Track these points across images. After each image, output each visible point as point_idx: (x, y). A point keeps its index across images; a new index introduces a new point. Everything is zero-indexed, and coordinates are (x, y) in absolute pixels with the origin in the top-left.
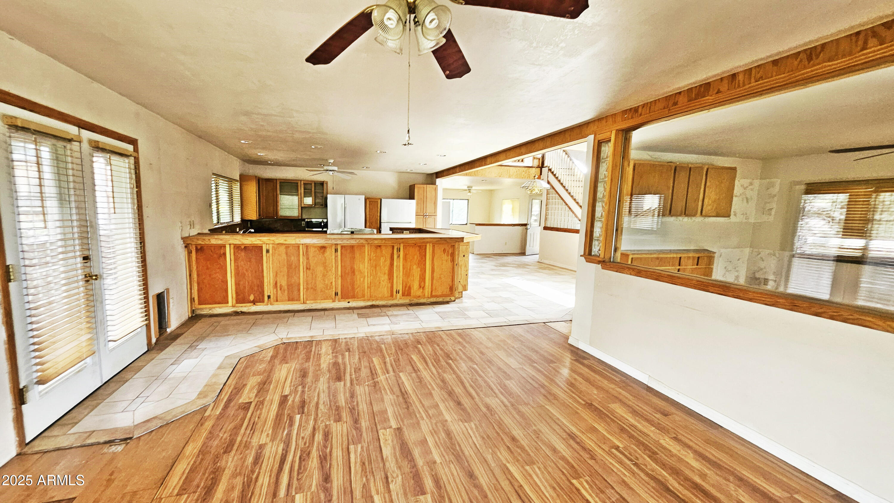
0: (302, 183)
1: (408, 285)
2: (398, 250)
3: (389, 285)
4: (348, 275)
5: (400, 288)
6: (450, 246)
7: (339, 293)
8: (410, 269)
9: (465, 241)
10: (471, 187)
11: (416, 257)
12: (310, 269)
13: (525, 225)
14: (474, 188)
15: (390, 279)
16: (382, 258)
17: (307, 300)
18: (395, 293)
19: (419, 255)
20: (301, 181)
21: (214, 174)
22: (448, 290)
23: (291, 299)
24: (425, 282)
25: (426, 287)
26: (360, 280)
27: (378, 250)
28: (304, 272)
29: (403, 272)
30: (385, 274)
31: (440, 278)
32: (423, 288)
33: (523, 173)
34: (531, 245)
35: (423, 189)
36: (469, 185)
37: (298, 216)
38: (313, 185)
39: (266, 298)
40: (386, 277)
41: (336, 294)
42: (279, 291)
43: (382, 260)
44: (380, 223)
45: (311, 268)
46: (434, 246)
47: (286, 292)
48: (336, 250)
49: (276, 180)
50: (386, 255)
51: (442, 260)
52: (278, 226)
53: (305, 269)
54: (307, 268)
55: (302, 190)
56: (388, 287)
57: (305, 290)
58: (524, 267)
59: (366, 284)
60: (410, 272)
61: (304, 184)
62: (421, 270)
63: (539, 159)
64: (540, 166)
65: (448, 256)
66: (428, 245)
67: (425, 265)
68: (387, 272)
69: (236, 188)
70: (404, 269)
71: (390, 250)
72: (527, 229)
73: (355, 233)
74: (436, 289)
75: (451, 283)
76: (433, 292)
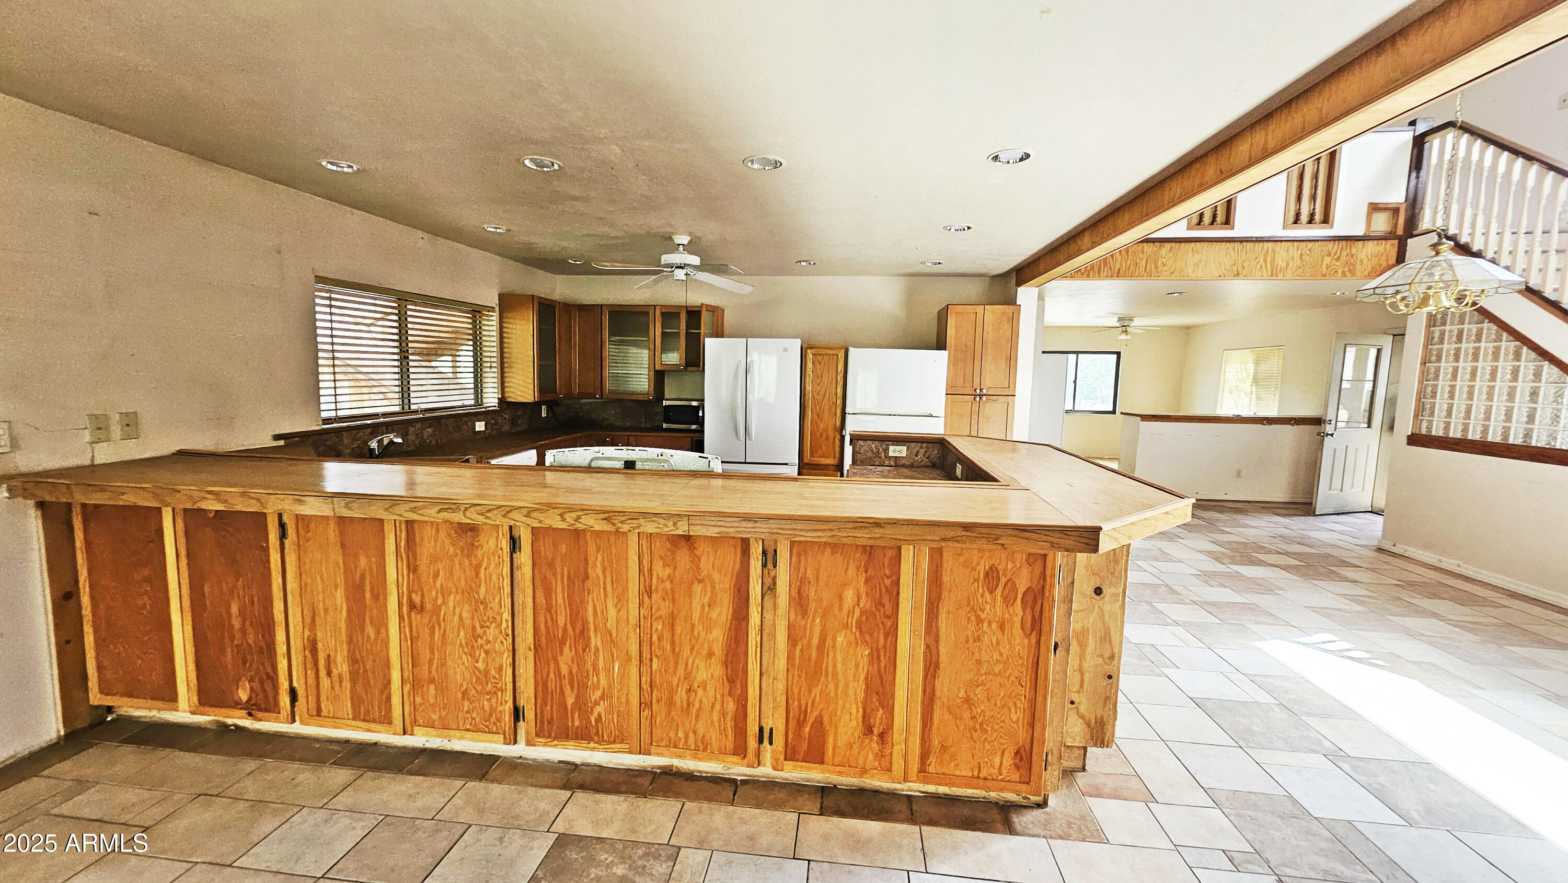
0: (658, 312)
1: (811, 719)
2: (769, 558)
3: (731, 706)
4: (562, 642)
5: (775, 721)
6: (1020, 558)
7: (530, 714)
8: (821, 647)
9: (1106, 544)
10: (1131, 320)
11: (849, 596)
12: (422, 609)
13: (1318, 421)
14: (1136, 322)
15: (731, 681)
16: (697, 588)
17: (415, 723)
18: (752, 743)
19: (863, 590)
20: (655, 306)
21: (320, 279)
22: (1008, 761)
23: (361, 715)
24: (890, 711)
25: (898, 733)
26: (609, 670)
27: (683, 557)
28: (401, 617)
29: (790, 658)
30: (711, 654)
31: (967, 700)
32: (882, 736)
33: (1327, 260)
34: (1337, 484)
35: (972, 317)
36: (1123, 312)
37: (648, 394)
38: (683, 316)
39: (285, 700)
40: (717, 669)
41: (517, 714)
42: (325, 682)
43: (699, 596)
44: (844, 414)
45: (428, 606)
46: (937, 555)
47: (347, 685)
48: (514, 544)
49: (601, 306)
50: (716, 576)
51: (979, 621)
52: (611, 415)
53: (405, 609)
54: (412, 606)
55: (657, 330)
56: (724, 714)
57: (407, 688)
58: (1332, 576)
59: (635, 692)
60: (819, 661)
61: (662, 314)
62: (874, 657)
63: (1395, 211)
64: (1400, 231)
65: (1008, 601)
66: (908, 552)
67: (892, 633)
68: (718, 650)
69: (491, 325)
70: (792, 640)
71: (732, 558)
72: (1322, 436)
73: (639, 465)
74: (944, 748)
75: (1022, 734)
76: (932, 759)
